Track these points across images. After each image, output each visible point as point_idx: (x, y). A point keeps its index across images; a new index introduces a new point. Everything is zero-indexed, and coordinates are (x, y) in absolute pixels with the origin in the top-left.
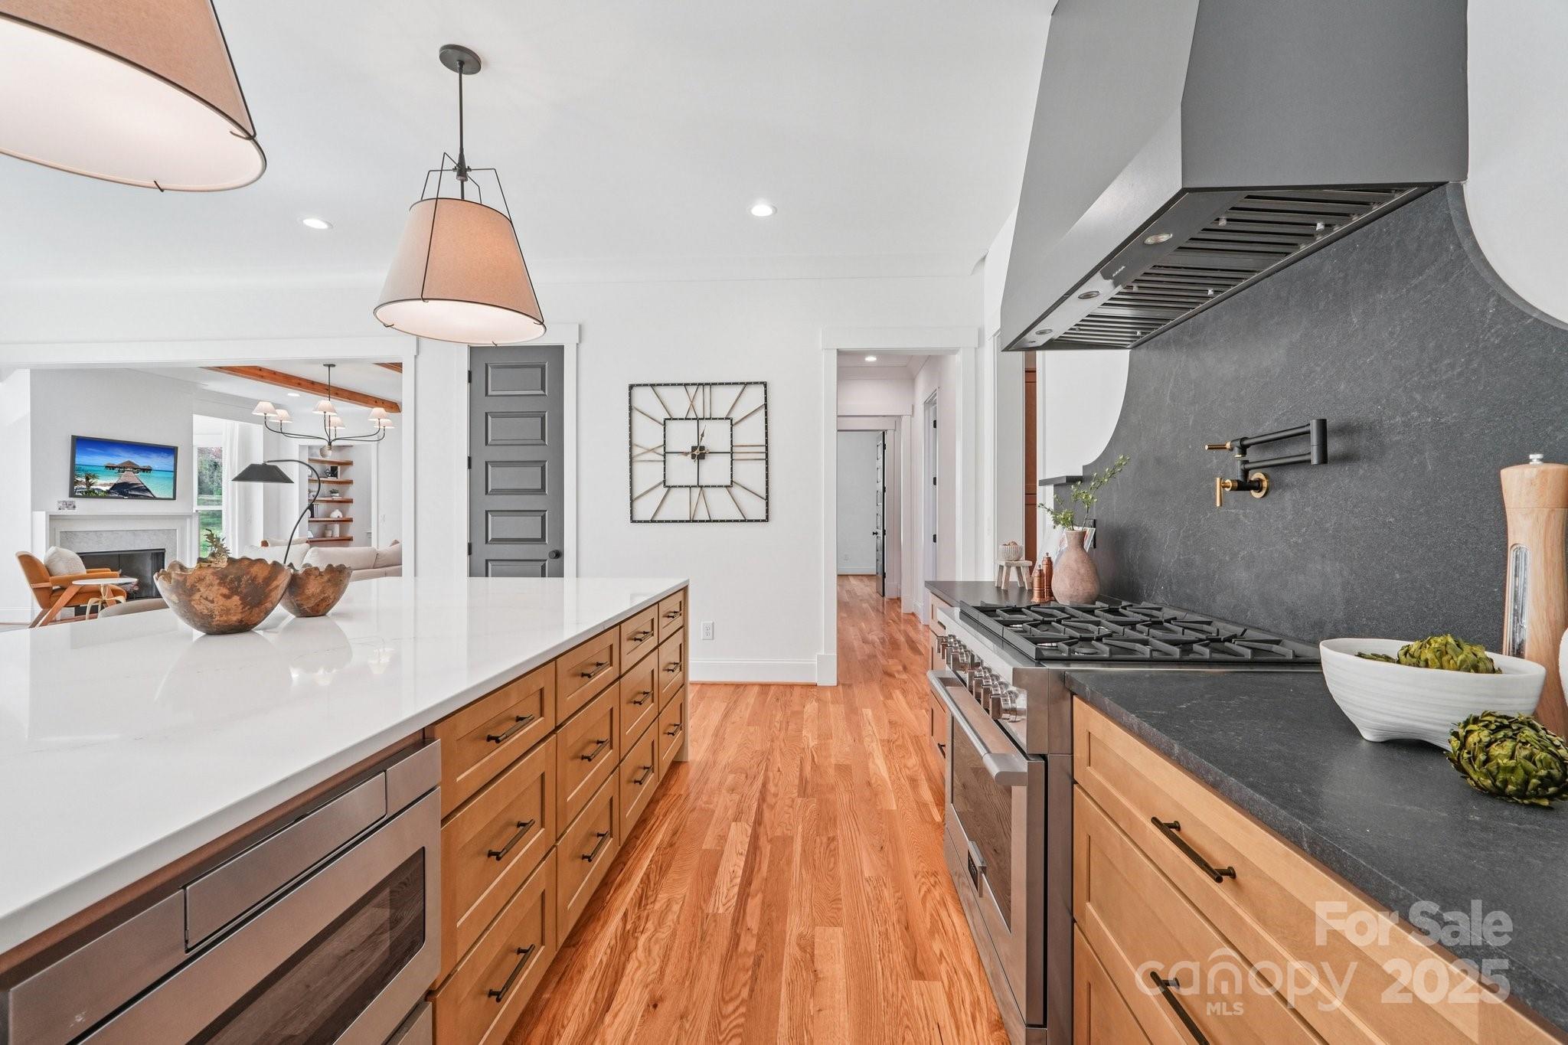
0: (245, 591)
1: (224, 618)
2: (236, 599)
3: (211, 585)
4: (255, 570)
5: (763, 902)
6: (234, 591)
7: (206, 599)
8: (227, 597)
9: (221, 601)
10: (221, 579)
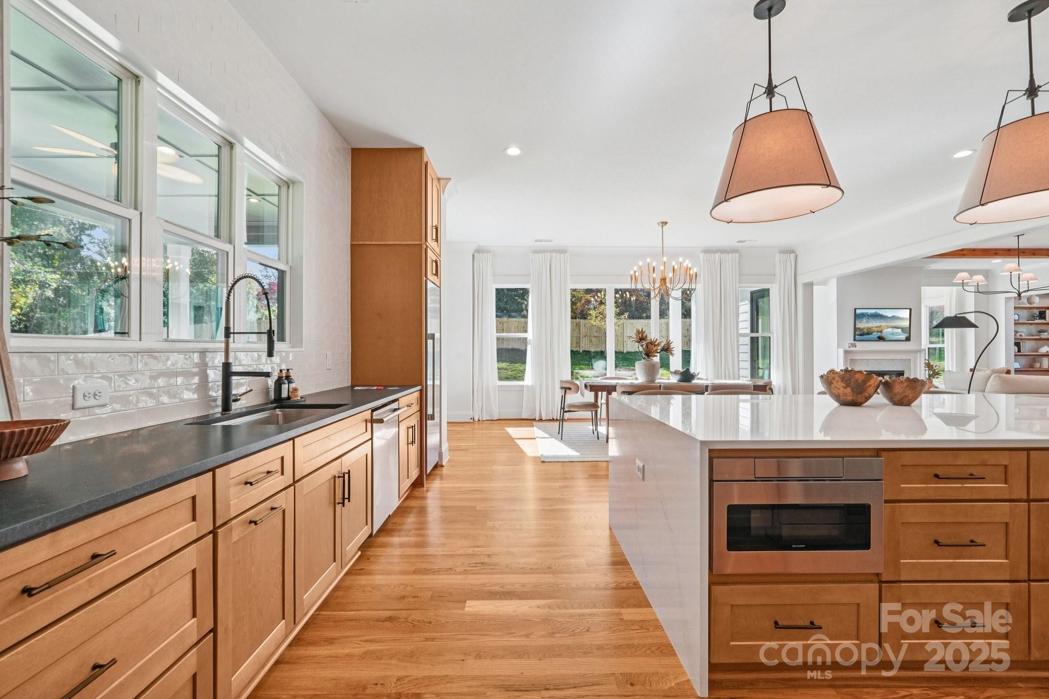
0: (852, 386)
1: (845, 398)
2: (849, 389)
3: (838, 381)
4: (857, 376)
6: (847, 386)
7: (836, 388)
8: (845, 388)
9: (842, 389)
10: (842, 379)
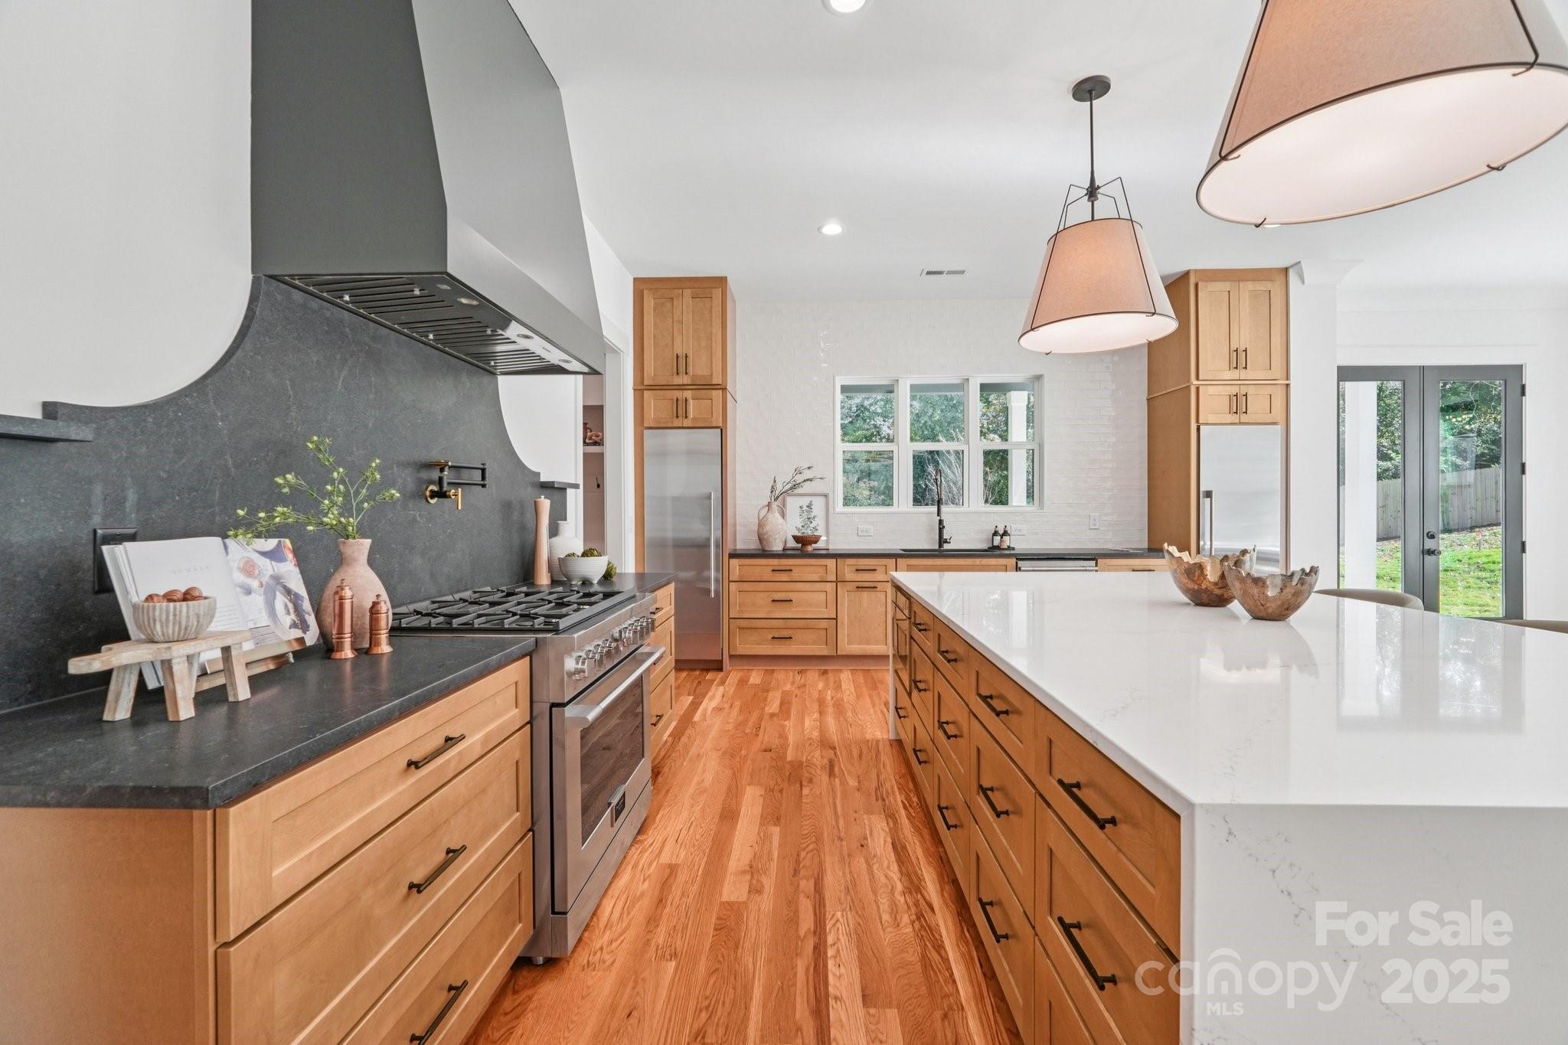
5: (797, 924)
